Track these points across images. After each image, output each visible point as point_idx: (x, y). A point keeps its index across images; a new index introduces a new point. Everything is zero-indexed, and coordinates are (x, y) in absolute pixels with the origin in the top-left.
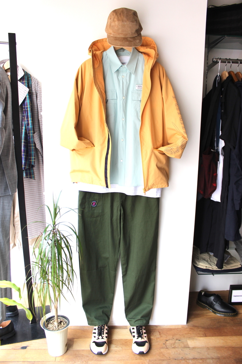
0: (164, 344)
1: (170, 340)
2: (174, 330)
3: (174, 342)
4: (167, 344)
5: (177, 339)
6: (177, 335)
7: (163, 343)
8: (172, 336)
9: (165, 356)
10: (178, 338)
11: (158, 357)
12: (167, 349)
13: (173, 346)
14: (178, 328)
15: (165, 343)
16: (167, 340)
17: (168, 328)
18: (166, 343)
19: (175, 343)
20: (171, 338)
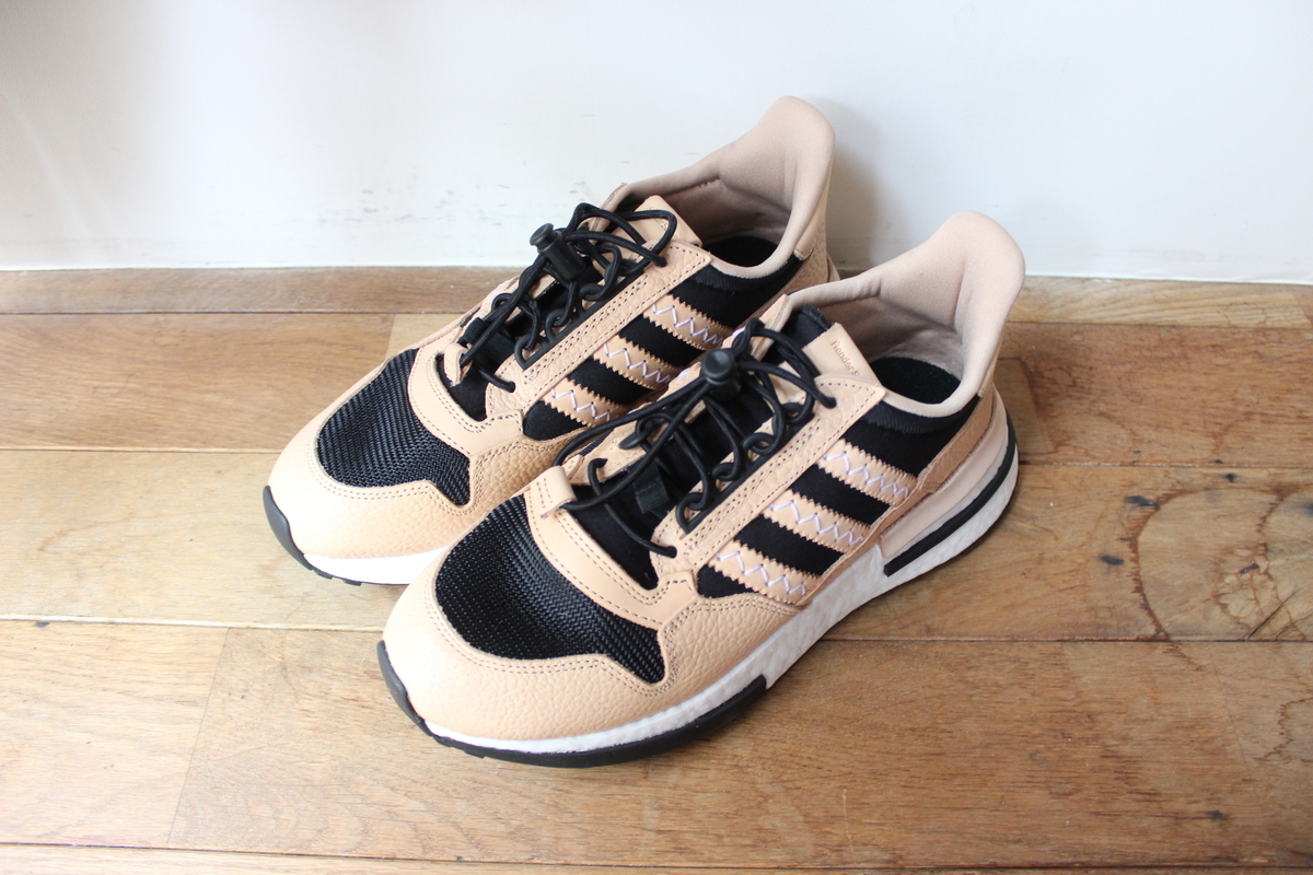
0: (1112, 561)
1: (1188, 500)
2: (1217, 348)
3: (1244, 529)
4: (1149, 569)
5: (1281, 491)
6: (1268, 421)
7: (1096, 549)
8: (1202, 447)
9: (1152, 796)
10: (1290, 476)
11: (1037, 798)
12: (1159, 654)
13: (1244, 609)
14: (1262, 331)
15: (1122, 550)
16: (1146, 506)
17: (1137, 316)
18: (1134, 546)
19: (1265, 549)
20: (1195, 476)
